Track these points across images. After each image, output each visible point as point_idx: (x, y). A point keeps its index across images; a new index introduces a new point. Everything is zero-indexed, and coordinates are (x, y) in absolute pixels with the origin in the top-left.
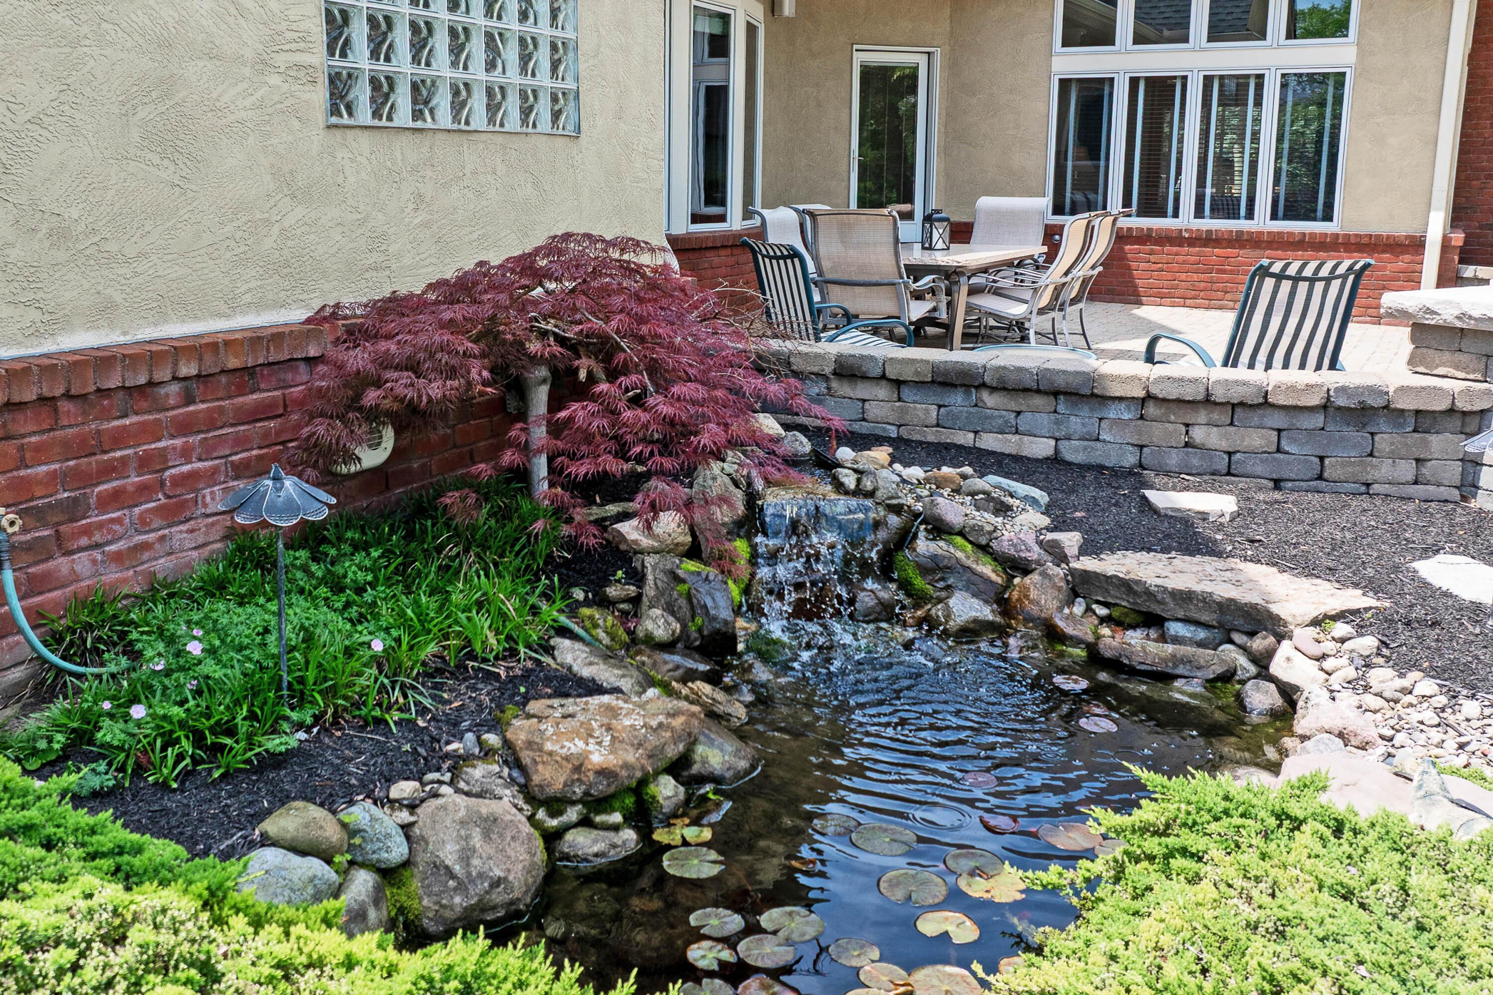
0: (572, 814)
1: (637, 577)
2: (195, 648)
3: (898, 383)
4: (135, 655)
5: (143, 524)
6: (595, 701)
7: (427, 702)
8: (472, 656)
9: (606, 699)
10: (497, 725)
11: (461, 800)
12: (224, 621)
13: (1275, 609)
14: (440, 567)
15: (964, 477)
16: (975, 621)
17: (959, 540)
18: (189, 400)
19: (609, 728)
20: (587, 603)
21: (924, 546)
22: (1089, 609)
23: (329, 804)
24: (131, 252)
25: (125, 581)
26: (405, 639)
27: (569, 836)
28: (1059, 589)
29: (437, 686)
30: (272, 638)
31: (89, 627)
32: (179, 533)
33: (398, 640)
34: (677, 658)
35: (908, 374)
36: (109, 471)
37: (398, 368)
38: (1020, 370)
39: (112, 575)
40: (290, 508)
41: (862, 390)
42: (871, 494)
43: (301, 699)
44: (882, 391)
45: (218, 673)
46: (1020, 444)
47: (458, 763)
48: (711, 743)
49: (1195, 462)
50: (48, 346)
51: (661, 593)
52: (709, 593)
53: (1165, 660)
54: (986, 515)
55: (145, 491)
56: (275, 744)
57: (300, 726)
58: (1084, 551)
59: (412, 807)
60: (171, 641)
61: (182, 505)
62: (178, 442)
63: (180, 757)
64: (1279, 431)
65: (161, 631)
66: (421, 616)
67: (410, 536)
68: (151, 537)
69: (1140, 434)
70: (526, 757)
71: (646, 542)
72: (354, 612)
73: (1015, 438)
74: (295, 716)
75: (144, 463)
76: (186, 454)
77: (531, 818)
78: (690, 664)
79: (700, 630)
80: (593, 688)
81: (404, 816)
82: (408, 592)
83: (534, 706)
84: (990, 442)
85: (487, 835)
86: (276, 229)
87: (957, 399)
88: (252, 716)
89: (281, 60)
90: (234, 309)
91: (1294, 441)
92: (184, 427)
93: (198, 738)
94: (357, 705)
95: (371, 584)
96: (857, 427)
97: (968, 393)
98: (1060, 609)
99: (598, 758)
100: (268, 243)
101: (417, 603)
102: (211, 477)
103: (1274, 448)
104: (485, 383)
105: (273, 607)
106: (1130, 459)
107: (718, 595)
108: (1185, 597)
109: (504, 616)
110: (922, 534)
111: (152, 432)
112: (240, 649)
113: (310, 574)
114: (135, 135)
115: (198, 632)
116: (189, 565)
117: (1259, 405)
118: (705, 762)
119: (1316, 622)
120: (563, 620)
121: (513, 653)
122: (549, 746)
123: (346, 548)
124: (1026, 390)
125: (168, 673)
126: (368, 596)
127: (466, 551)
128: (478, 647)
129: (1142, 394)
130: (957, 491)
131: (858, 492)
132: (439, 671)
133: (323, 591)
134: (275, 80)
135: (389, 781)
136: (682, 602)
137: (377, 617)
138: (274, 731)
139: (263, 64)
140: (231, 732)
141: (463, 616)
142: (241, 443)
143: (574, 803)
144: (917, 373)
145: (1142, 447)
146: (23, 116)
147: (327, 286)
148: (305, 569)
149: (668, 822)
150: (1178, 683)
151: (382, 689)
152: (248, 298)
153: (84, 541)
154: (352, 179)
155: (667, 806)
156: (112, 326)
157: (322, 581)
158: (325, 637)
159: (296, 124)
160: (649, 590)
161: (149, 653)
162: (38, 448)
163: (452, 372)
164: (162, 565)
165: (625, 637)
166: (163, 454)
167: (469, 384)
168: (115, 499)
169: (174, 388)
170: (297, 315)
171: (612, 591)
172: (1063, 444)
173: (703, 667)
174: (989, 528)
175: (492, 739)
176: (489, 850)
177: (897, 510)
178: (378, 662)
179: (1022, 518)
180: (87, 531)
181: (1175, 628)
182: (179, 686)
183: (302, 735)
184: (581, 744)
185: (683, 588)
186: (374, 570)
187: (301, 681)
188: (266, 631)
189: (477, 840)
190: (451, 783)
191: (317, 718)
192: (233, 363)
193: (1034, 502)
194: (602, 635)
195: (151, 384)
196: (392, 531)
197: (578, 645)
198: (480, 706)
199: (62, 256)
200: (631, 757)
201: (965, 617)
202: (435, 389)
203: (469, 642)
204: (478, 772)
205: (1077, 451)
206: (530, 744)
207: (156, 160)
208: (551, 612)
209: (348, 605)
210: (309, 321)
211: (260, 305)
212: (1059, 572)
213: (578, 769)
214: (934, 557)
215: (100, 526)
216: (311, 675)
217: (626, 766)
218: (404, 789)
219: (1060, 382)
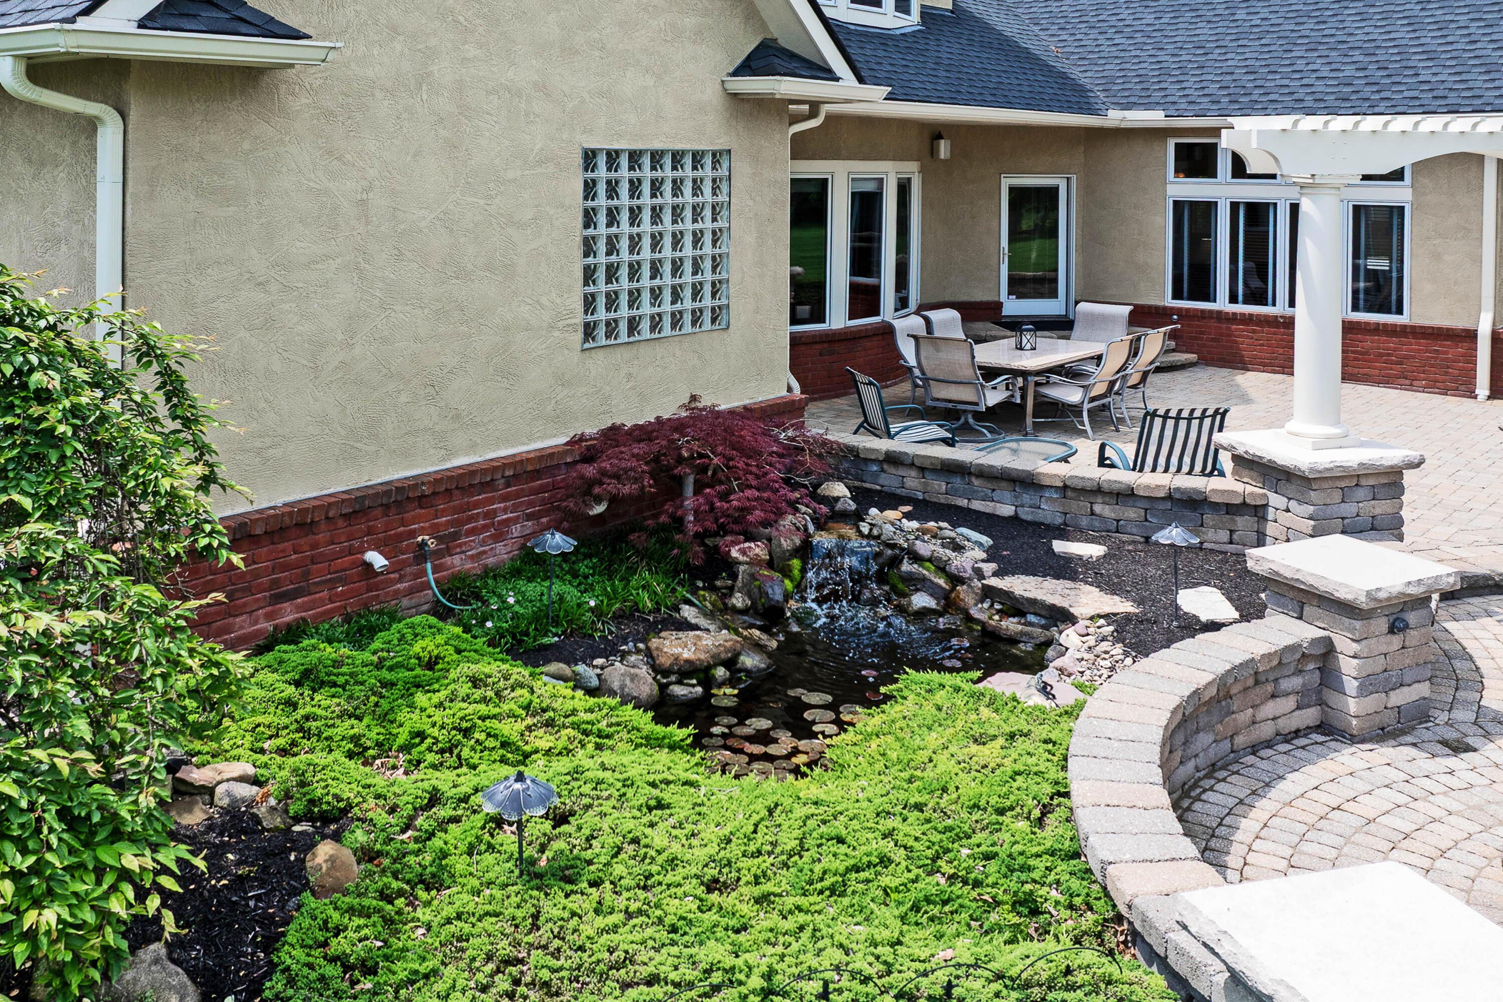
0: (673, 678)
1: (734, 576)
2: (511, 600)
3: (922, 469)
4: (485, 603)
5: (483, 543)
6: (692, 633)
7: (613, 629)
8: (638, 610)
9: (698, 633)
10: (645, 640)
11: (623, 667)
12: (523, 589)
13: (1072, 610)
14: (627, 568)
15: (941, 529)
16: (924, 608)
17: (928, 564)
18: (508, 485)
19: (695, 644)
20: (704, 589)
21: (906, 566)
22: (992, 606)
23: (568, 663)
24: (485, 420)
25: (474, 568)
26: (605, 602)
27: (671, 687)
28: (976, 594)
29: (619, 623)
30: (545, 598)
31: (459, 589)
32: (500, 547)
33: (602, 601)
34: (746, 618)
35: (927, 464)
36: (471, 519)
37: (610, 477)
38: (992, 466)
39: (469, 566)
40: (558, 547)
41: (902, 472)
42: (878, 537)
43: (556, 623)
44: (913, 473)
45: (522, 611)
46: (995, 508)
47: (624, 655)
48: (748, 655)
49: (1097, 524)
50: (448, 465)
51: (744, 585)
52: (771, 587)
53: (1016, 633)
54: (947, 551)
55: (485, 528)
56: (545, 640)
57: (555, 635)
58: (995, 574)
59: (602, 668)
60: (500, 596)
61: (502, 534)
62: (502, 505)
63: (506, 644)
64: (1146, 510)
65: (494, 592)
66: (614, 591)
67: (614, 551)
68: (487, 548)
69: (1063, 505)
70: (655, 653)
71: (741, 558)
72: (582, 587)
73: (991, 504)
74: (554, 630)
75: (486, 515)
76: (505, 511)
77: (654, 679)
78: (752, 621)
79: (763, 605)
80: (696, 627)
81: (598, 671)
82: (610, 578)
83: (663, 634)
84: (977, 505)
85: (632, 680)
86: (553, 402)
87: (957, 481)
88: (536, 629)
89: (560, 324)
90: (531, 440)
91: (1153, 516)
92: (504, 499)
93: (514, 637)
94: (581, 628)
95: (593, 575)
96: (898, 491)
97: (963, 477)
98: (976, 605)
99: (686, 655)
100: (550, 408)
101: (613, 585)
102: (515, 521)
103: (1143, 519)
104: (650, 486)
105: (547, 584)
106: (1059, 520)
107: (776, 588)
108: (1033, 602)
109: (655, 593)
110: (905, 561)
111: (491, 501)
112: (531, 601)
113: (562, 569)
114: (491, 369)
115: (511, 593)
116: (503, 561)
117: (1128, 495)
118: (743, 663)
119: (1092, 618)
120: (688, 596)
121: (658, 610)
122: (665, 650)
123: (581, 557)
124: (997, 478)
125: (499, 610)
126: (590, 581)
127: (642, 560)
128: (641, 606)
129: (1061, 484)
130: (935, 536)
131: (869, 536)
132: (621, 616)
133: (568, 577)
134: (556, 334)
135: (593, 658)
136: (756, 590)
137: (593, 590)
138: (546, 635)
139: (551, 327)
140: (527, 635)
141: (634, 592)
142: (531, 504)
143: (674, 673)
144: (932, 464)
145: (1066, 514)
146: (446, 371)
147: (577, 425)
148: (560, 566)
149: (720, 686)
150: (1021, 645)
151: (593, 622)
152: (538, 435)
153: (458, 550)
154: (593, 372)
155: (720, 680)
156: (475, 454)
157: (568, 572)
158: (569, 598)
159: (566, 352)
160: (739, 583)
161: (492, 601)
162: (443, 510)
163: (636, 480)
164: (491, 561)
165: (721, 606)
166: (495, 511)
167: (643, 486)
168: (473, 532)
169: (502, 481)
170: (563, 440)
171: (718, 583)
172: (1020, 510)
173: (758, 623)
174: (945, 559)
175: (641, 646)
176: (632, 686)
177: (893, 546)
178: (592, 610)
179: (969, 554)
180: (460, 545)
181: (1031, 618)
182: (505, 616)
183: (556, 639)
184: (680, 650)
185: (757, 583)
186: (594, 568)
187: (558, 616)
188: (542, 594)
189: (628, 682)
190: (621, 662)
191: (564, 633)
192: (530, 468)
193: (980, 544)
194: (708, 604)
195: (492, 480)
196: (604, 549)
197: (692, 608)
198: (638, 632)
199: (457, 425)
200: (703, 656)
201: (919, 606)
202: (626, 490)
203: (636, 604)
204: (633, 658)
205: (1027, 513)
206: (657, 649)
207: (499, 379)
208: (682, 591)
209: (580, 584)
210: (567, 444)
211: (542, 438)
212: (977, 584)
213: (676, 659)
214: (910, 573)
215: (465, 543)
216: (562, 614)
217: (699, 659)
218: (599, 661)
219: (1014, 474)
